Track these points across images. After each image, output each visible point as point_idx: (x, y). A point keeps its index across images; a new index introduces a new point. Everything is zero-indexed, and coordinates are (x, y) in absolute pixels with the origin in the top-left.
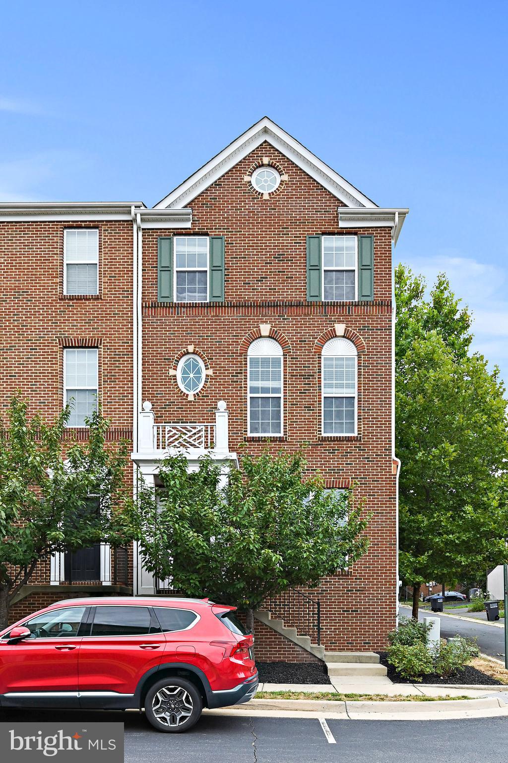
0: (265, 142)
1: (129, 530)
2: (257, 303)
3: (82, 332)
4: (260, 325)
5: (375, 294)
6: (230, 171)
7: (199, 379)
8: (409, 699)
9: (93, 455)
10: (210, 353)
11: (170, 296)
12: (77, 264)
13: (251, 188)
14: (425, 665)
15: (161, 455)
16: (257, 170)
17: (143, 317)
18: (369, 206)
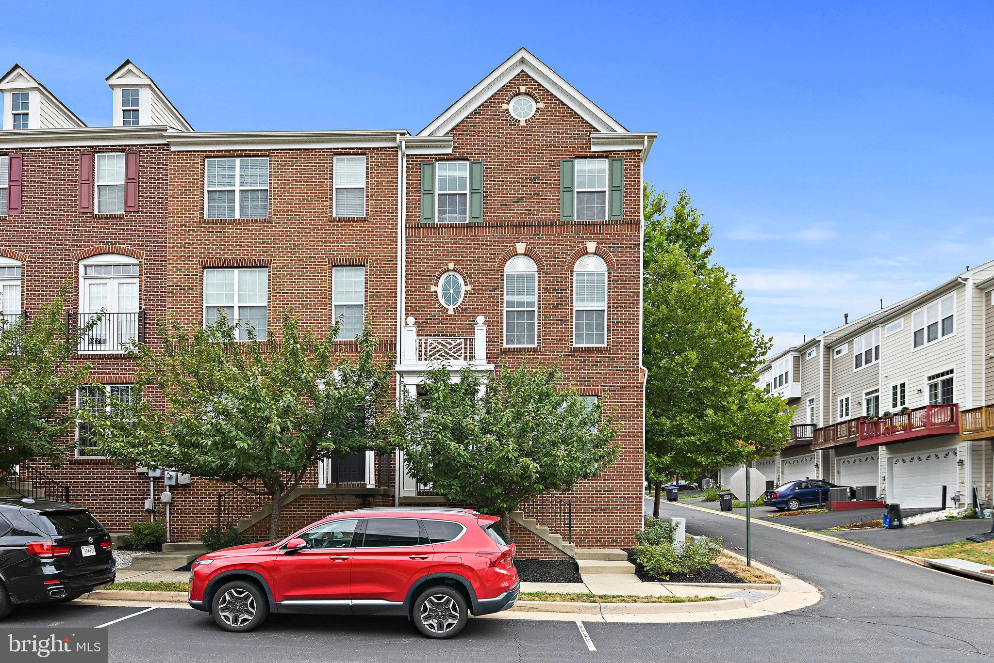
0: (523, 71)
1: (395, 441)
2: (513, 223)
3: (350, 251)
4: (516, 244)
5: (624, 214)
6: (489, 99)
7: (458, 294)
8: (660, 600)
9: (362, 369)
10: (469, 270)
11: (432, 217)
12: (345, 189)
13: (509, 116)
14: (672, 565)
15: (423, 366)
16: (514, 98)
17: (406, 237)
18: (620, 130)
